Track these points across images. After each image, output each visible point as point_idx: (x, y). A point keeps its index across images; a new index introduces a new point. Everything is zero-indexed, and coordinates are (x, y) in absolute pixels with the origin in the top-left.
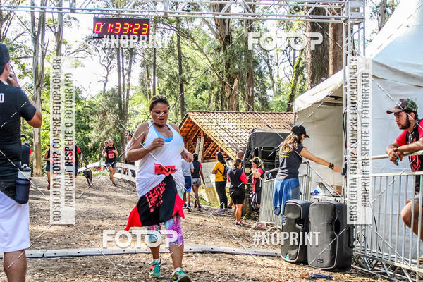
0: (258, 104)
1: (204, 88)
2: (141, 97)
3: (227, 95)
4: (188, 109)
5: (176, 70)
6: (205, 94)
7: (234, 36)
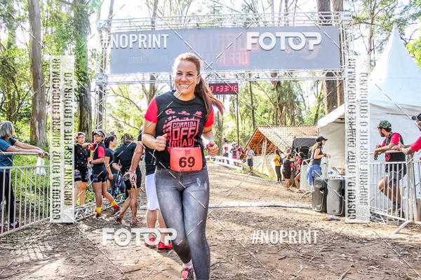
0: (297, 120)
1: (266, 111)
2: (230, 117)
3: (279, 115)
4: (257, 124)
5: (250, 102)
6: (266, 115)
7: (282, 82)
